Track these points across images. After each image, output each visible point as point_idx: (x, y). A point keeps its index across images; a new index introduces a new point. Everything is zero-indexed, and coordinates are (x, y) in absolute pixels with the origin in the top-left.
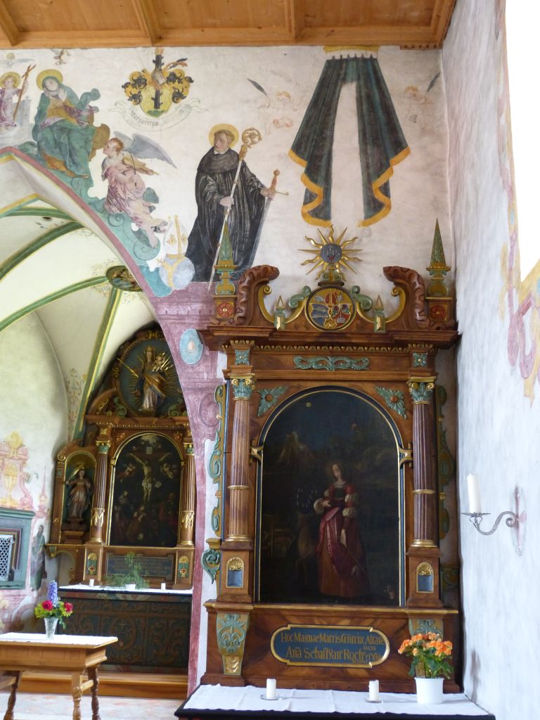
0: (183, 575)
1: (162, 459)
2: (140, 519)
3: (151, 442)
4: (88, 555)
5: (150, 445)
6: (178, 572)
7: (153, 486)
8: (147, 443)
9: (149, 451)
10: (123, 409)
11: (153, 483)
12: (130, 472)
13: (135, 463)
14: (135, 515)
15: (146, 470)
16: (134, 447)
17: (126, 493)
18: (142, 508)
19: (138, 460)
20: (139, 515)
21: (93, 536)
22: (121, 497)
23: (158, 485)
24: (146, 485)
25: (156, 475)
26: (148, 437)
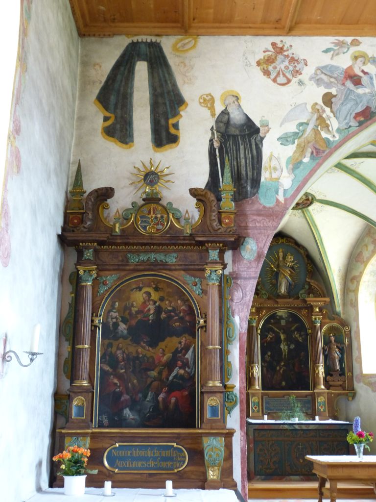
0: (322, 410)
1: (293, 328)
2: (281, 371)
3: (284, 317)
4: (252, 398)
5: (283, 319)
6: (318, 408)
7: (289, 348)
8: (281, 317)
9: (283, 323)
10: (265, 294)
11: (289, 346)
12: (271, 339)
13: (274, 332)
14: (278, 368)
15: (282, 337)
16: (272, 321)
17: (269, 353)
18: (282, 364)
19: (276, 329)
20: (281, 369)
21: (254, 385)
22: (266, 356)
23: (292, 347)
24: (283, 347)
25: (289, 340)
26: (281, 313)
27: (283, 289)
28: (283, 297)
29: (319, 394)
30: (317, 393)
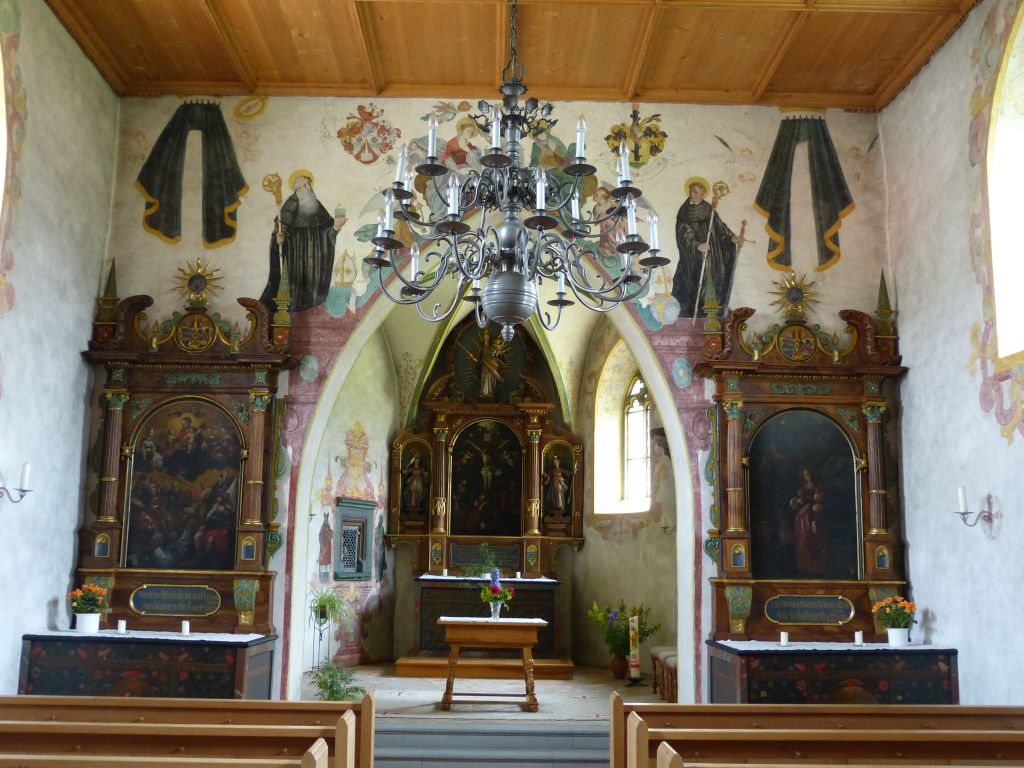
0: (532, 563)
1: (501, 446)
2: (480, 508)
3: (489, 429)
4: (432, 545)
5: (487, 432)
6: (527, 561)
7: (493, 474)
8: (484, 430)
9: (487, 438)
10: (461, 395)
11: (493, 471)
12: (468, 460)
13: (472, 450)
14: (476, 503)
15: (485, 458)
16: (471, 435)
17: (464, 482)
18: (483, 497)
19: (475, 447)
20: (480, 504)
21: (437, 526)
22: (460, 485)
23: (498, 473)
24: (486, 473)
26: (485, 423)
27: (486, 390)
28: (486, 400)
29: (530, 542)
30: (528, 540)
